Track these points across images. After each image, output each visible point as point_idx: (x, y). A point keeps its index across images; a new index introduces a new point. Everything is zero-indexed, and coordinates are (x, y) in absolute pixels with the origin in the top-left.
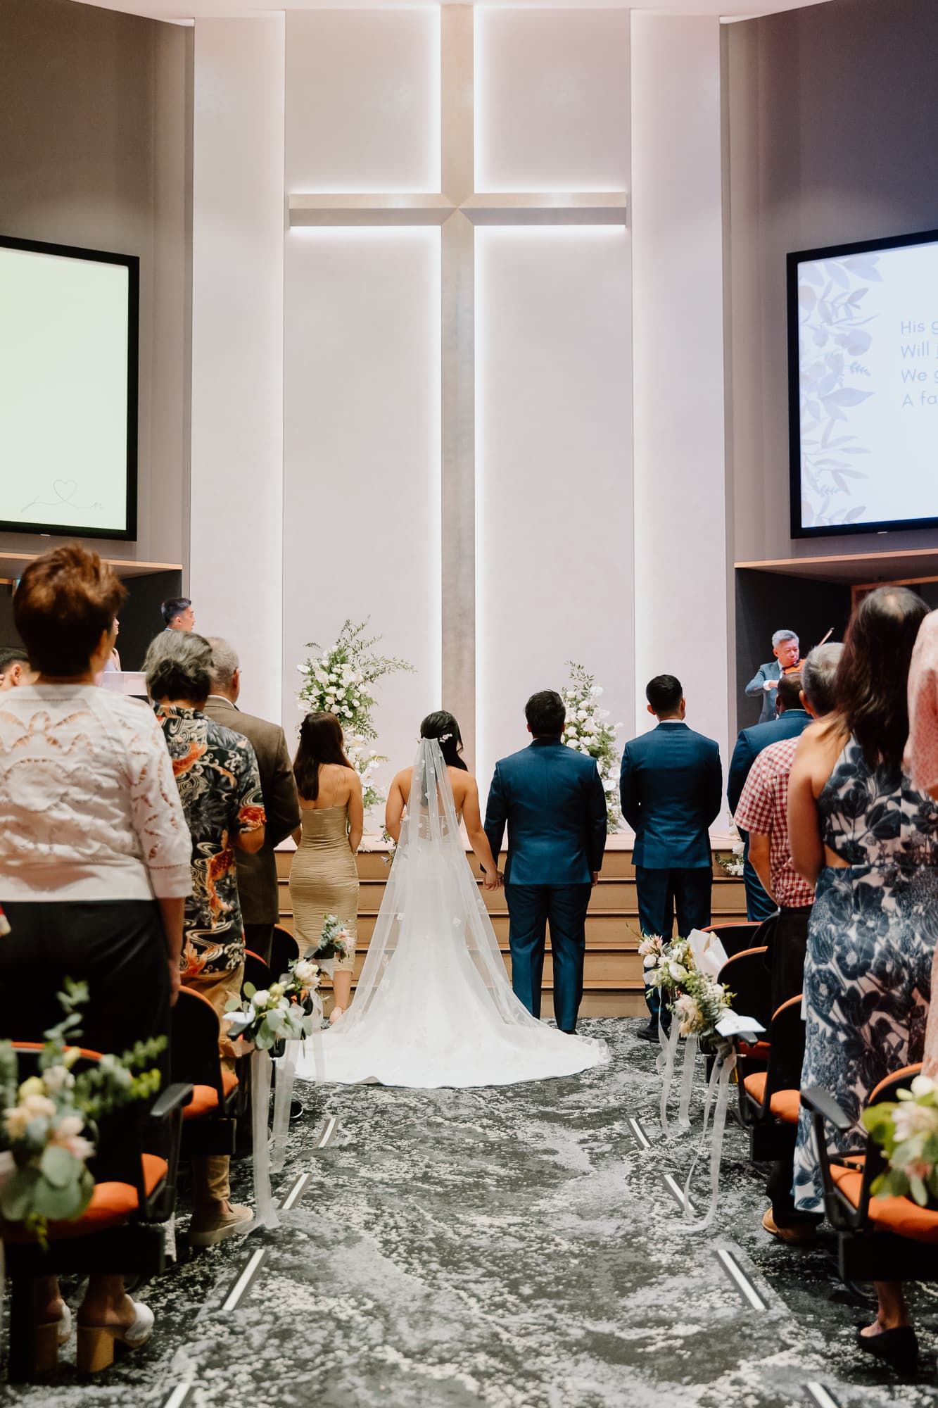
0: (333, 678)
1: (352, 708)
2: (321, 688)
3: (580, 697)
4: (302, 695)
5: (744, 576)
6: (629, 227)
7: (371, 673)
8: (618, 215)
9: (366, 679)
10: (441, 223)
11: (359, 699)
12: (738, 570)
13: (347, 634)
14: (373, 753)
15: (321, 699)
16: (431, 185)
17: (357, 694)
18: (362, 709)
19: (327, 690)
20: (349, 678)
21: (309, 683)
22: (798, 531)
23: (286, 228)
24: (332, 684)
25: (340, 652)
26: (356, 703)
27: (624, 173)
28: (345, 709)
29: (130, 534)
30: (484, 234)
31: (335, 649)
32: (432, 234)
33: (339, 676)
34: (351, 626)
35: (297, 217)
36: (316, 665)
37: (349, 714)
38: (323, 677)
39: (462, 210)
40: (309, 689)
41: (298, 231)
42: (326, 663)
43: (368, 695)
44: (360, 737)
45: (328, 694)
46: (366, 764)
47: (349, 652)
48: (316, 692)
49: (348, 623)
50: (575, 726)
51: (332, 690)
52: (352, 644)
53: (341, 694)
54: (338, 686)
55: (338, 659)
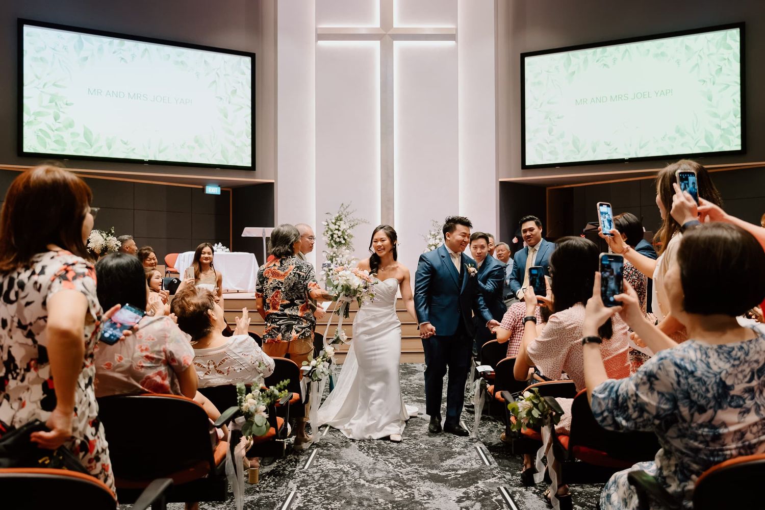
0: (337, 227)
1: (344, 239)
2: (332, 231)
3: (437, 234)
4: (324, 234)
5: (503, 184)
6: (457, 42)
7: (352, 225)
8: (452, 37)
9: (350, 227)
10: (380, 40)
11: (347, 235)
12: (500, 182)
13: (342, 209)
14: (353, 257)
15: (332, 236)
16: (375, 24)
17: (346, 234)
18: (348, 240)
19: (334, 232)
20: (343, 227)
21: (327, 229)
22: (524, 166)
23: (316, 41)
24: (336, 230)
25: (339, 216)
26: (346, 237)
27: (454, 19)
28: (342, 239)
29: (253, 168)
30: (397, 45)
31: (337, 215)
32: (376, 44)
33: (339, 226)
34: (344, 206)
35: (320, 37)
36: (330, 222)
37: (343, 242)
38: (333, 227)
39: (389, 35)
40: (327, 231)
41: (322, 43)
42: (334, 221)
43: (351, 234)
44: (348, 251)
45: (335, 234)
46: (350, 262)
47: (343, 216)
48: (330, 233)
49: (342, 204)
50: (435, 245)
51: (336, 232)
52: (344, 213)
53: (340, 233)
54: (339, 230)
55: (339, 219)
